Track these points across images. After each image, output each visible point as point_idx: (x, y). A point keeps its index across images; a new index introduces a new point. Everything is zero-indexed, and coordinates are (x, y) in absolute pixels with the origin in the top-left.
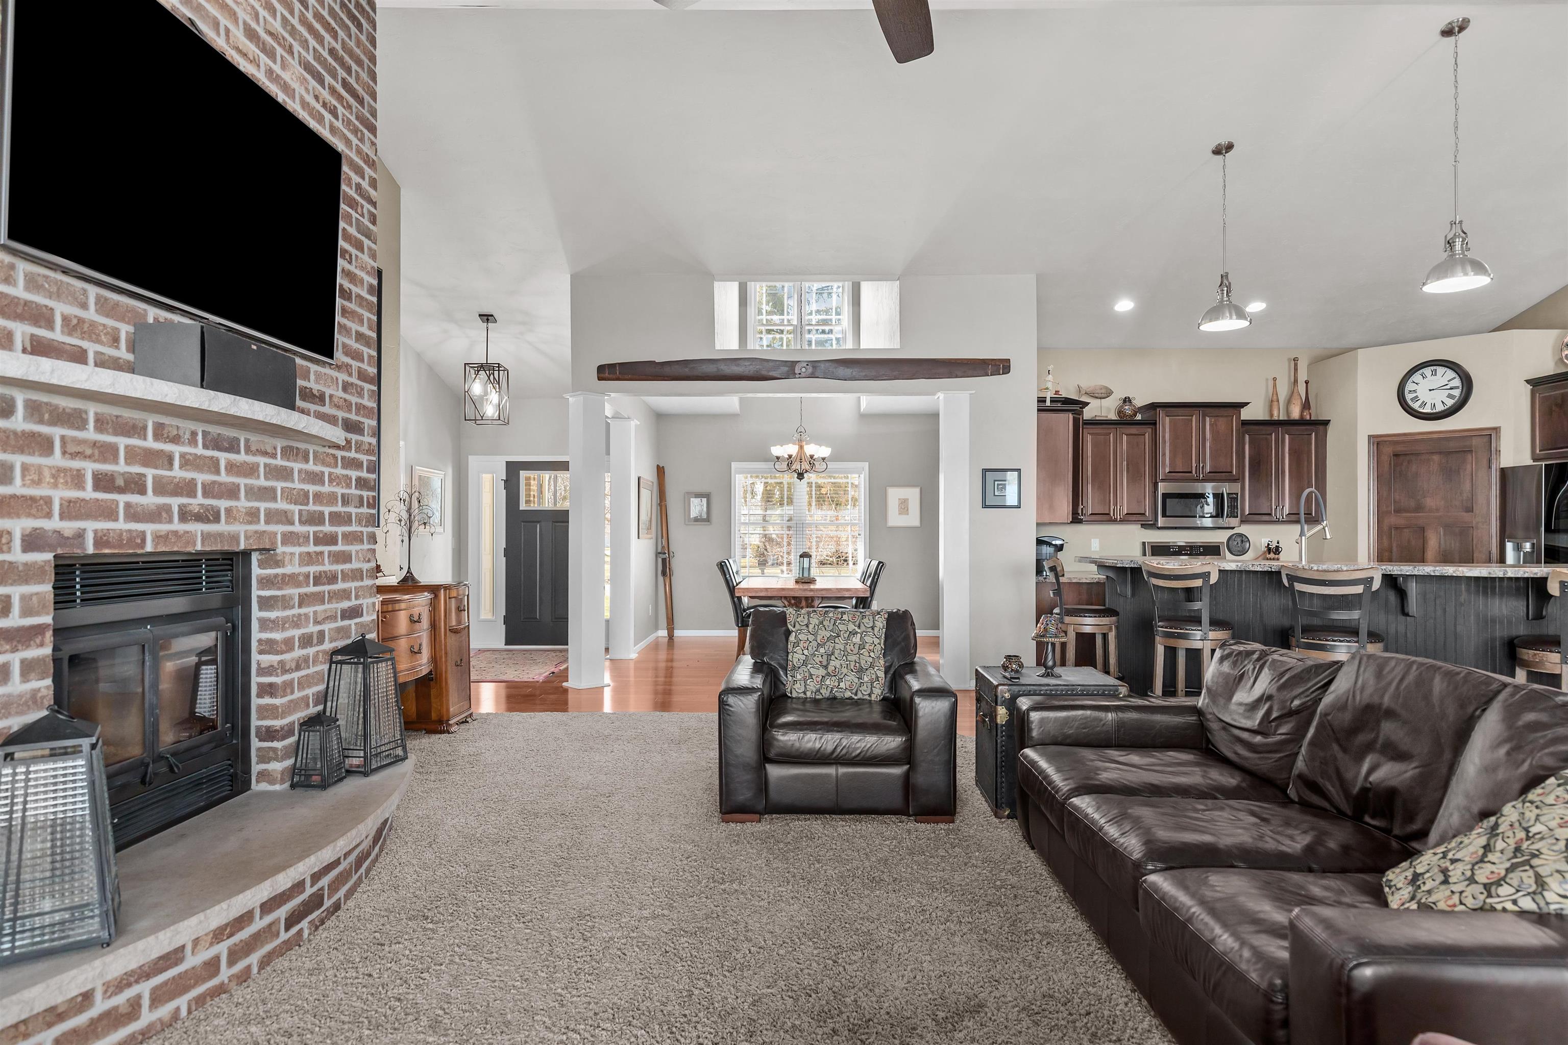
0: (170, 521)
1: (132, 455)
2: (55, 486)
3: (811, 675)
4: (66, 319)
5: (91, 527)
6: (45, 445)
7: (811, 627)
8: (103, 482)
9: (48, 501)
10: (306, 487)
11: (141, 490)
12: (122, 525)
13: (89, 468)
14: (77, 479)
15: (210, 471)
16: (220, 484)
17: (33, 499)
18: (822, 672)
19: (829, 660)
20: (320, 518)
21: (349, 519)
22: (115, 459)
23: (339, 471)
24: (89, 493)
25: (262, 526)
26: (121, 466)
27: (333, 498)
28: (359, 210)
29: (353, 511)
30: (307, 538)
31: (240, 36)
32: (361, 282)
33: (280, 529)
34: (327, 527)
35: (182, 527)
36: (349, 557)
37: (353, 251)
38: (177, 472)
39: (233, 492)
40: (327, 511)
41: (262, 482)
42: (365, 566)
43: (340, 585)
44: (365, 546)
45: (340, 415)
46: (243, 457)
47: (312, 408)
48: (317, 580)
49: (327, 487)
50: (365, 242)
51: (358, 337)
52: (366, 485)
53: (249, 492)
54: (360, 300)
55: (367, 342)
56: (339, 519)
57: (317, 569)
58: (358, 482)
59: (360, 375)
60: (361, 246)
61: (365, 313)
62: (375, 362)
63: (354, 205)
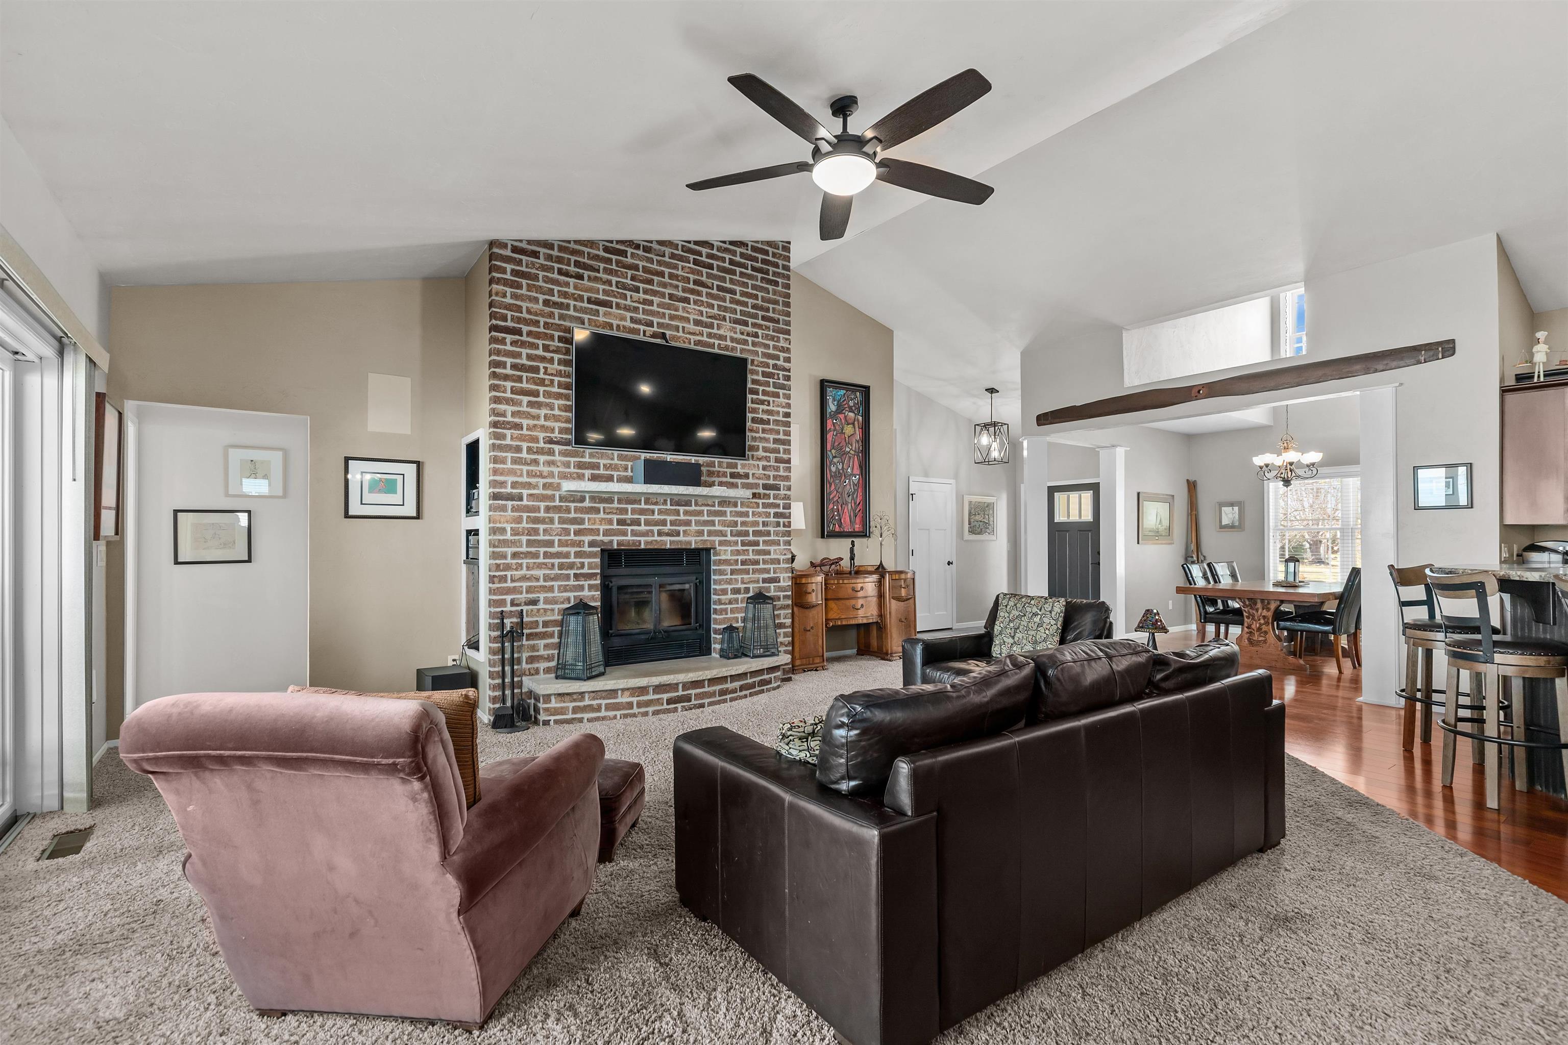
0: (653, 536)
1: (634, 511)
2: (601, 524)
3: (1004, 642)
4: (605, 465)
5: (615, 539)
6: (597, 511)
7: (1008, 607)
8: (621, 522)
9: (598, 530)
10: (736, 519)
11: (639, 524)
12: (629, 538)
13: (615, 517)
14: (610, 522)
15: (674, 515)
16: (680, 520)
17: (592, 529)
18: (1011, 641)
19: (1015, 632)
20: (746, 534)
21: (768, 534)
22: (627, 513)
23: (761, 510)
24: (615, 526)
25: (706, 538)
26: (629, 516)
27: (756, 524)
28: (776, 377)
29: (772, 529)
30: (736, 543)
31: (691, 327)
32: (778, 413)
33: (717, 539)
34: (751, 538)
35: (659, 539)
36: (769, 553)
37: (771, 399)
38: (656, 517)
39: (688, 523)
40: (751, 530)
41: (706, 518)
42: (782, 557)
43: (762, 566)
44: (782, 547)
45: (761, 482)
46: (693, 508)
47: (739, 481)
48: (744, 563)
49: (751, 519)
50: (781, 392)
51: (775, 441)
52: (782, 516)
53: (697, 523)
54: (776, 422)
55: (783, 442)
56: (760, 534)
57: (744, 557)
58: (776, 515)
59: (776, 460)
60: (777, 395)
61: (782, 429)
62: (789, 452)
63: (771, 375)
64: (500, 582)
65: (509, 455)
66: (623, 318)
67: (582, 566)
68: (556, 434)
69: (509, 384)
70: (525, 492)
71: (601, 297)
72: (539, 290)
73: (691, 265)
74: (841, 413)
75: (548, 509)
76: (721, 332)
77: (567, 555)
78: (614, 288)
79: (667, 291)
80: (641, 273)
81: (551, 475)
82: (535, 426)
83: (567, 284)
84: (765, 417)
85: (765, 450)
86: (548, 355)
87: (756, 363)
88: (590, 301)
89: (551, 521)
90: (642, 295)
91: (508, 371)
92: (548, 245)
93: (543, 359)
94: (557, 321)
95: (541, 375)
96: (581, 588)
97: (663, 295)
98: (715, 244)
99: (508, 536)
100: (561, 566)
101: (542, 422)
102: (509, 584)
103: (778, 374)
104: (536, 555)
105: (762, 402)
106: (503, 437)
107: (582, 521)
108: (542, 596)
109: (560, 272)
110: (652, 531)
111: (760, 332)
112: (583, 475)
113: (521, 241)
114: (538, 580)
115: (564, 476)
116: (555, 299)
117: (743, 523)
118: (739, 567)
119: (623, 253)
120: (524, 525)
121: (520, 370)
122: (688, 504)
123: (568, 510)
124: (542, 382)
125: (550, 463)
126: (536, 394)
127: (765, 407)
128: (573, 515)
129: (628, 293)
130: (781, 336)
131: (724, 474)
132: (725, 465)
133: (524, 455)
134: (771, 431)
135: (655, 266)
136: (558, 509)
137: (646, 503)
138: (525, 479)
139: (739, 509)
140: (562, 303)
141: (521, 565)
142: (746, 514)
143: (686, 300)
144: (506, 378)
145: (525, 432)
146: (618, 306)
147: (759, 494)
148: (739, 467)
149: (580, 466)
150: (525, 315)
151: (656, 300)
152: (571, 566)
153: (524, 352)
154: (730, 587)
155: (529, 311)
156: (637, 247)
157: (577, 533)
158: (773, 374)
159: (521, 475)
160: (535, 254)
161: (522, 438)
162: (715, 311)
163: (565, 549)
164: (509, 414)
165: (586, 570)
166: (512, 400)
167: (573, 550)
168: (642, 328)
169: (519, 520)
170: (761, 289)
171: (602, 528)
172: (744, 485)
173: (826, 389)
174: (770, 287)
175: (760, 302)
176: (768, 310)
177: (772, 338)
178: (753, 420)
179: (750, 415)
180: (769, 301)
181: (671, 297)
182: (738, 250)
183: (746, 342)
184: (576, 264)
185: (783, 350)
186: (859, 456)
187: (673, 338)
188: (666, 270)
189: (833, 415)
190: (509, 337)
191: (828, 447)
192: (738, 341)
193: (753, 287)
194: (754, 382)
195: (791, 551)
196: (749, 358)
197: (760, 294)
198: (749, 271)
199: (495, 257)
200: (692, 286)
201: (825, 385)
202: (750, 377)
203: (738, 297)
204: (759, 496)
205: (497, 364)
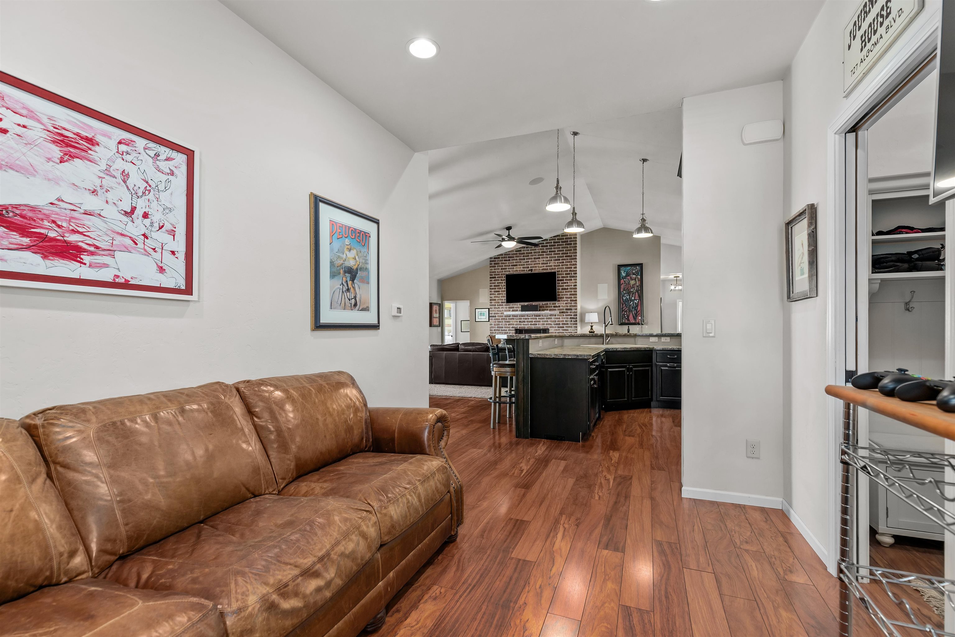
4: (515, 307)
5: (518, 326)
6: (514, 319)
8: (520, 322)
10: (555, 320)
11: (525, 322)
12: (522, 326)
13: (518, 321)
14: (517, 322)
15: (534, 320)
16: (537, 321)
17: (512, 324)
20: (559, 324)
21: (568, 324)
23: (565, 317)
25: (545, 325)
26: (522, 320)
27: (563, 321)
29: (569, 323)
30: (556, 327)
31: (541, 265)
32: (572, 285)
33: (549, 326)
34: (561, 325)
35: (531, 326)
36: (568, 330)
37: (569, 282)
38: (530, 320)
39: (540, 321)
40: (561, 323)
41: (545, 320)
44: (573, 328)
45: (565, 308)
47: (557, 308)
48: (558, 333)
49: (561, 320)
50: (573, 278)
51: (570, 295)
52: (573, 318)
53: (542, 321)
54: (571, 289)
55: (573, 295)
56: (564, 324)
57: (558, 331)
58: (570, 318)
59: (571, 301)
60: (571, 280)
61: (573, 290)
62: (576, 297)
63: (569, 274)
65: (493, 307)
66: (520, 268)
68: (504, 301)
69: (493, 290)
70: (497, 315)
71: (515, 264)
72: (500, 266)
74: (628, 276)
75: (502, 319)
76: (551, 264)
77: (506, 330)
78: (518, 261)
81: (503, 311)
83: (506, 263)
84: (566, 287)
85: (566, 298)
88: (512, 266)
89: (503, 322)
90: (526, 260)
91: (493, 287)
92: (502, 255)
93: (501, 283)
94: (504, 273)
97: (532, 259)
98: (549, 239)
99: (493, 326)
100: (505, 333)
101: (500, 298)
103: (572, 273)
104: (499, 330)
105: (565, 283)
106: (492, 303)
107: (510, 322)
109: (505, 260)
110: (529, 324)
111: (564, 261)
112: (510, 310)
113: (496, 256)
115: (505, 311)
116: (503, 267)
117: (558, 321)
119: (521, 251)
120: (497, 323)
121: (496, 286)
122: (540, 316)
123: (507, 319)
124: (500, 288)
125: (502, 308)
126: (499, 291)
127: (566, 284)
129: (522, 261)
130: (573, 260)
131: (551, 307)
133: (496, 306)
134: (569, 292)
136: (504, 319)
138: (497, 312)
139: (557, 317)
140: (505, 268)
141: (496, 333)
142: (560, 318)
143: (539, 258)
145: (497, 301)
146: (519, 265)
148: (557, 304)
151: (530, 260)
152: (507, 333)
153: (496, 282)
155: (498, 272)
157: (509, 325)
160: (499, 258)
161: (496, 303)
162: (549, 259)
164: (493, 297)
166: (494, 294)
167: (508, 329)
168: (526, 269)
169: (495, 322)
170: (565, 248)
171: (515, 323)
172: (558, 310)
173: (621, 268)
174: (568, 246)
175: (565, 252)
176: (568, 253)
177: (569, 262)
178: (562, 289)
179: (561, 288)
180: (568, 250)
181: (534, 258)
182: (556, 238)
183: (559, 265)
184: (509, 257)
185: (573, 265)
186: (638, 292)
187: (535, 270)
188: (533, 251)
189: (624, 278)
190: (493, 279)
191: (622, 290)
192: (556, 266)
193: (562, 248)
194: (562, 277)
195: (577, 330)
196: (561, 270)
197: (564, 249)
198: (561, 243)
199: (491, 261)
200: (541, 253)
201: (620, 266)
202: (561, 276)
203: (556, 252)
204: (564, 312)
205: (491, 286)
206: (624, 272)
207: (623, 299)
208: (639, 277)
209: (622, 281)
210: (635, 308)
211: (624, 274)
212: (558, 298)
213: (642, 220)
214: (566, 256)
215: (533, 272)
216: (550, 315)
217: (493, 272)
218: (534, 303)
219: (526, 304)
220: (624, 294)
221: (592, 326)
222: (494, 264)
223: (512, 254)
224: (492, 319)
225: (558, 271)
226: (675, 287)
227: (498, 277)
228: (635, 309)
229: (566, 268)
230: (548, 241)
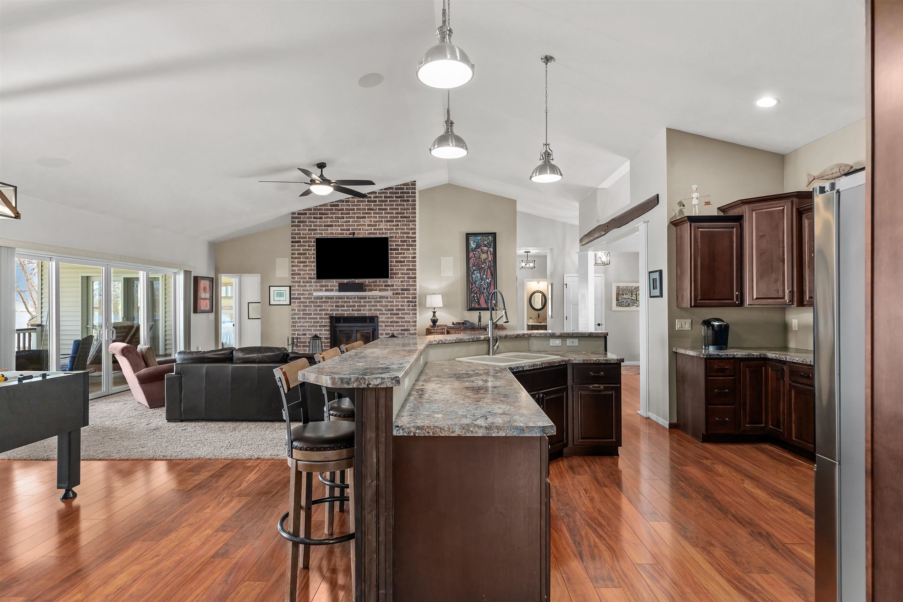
0: (350, 311)
1: (342, 302)
4: (330, 285)
5: (334, 312)
6: (328, 302)
8: (336, 306)
9: (328, 309)
10: (387, 304)
11: (344, 307)
12: (340, 312)
13: (334, 304)
14: (333, 306)
15: (357, 303)
16: (361, 305)
17: (326, 309)
20: (393, 310)
21: (404, 310)
22: (339, 303)
23: (400, 300)
24: (334, 308)
25: (373, 312)
26: (340, 304)
27: (397, 306)
28: (408, 242)
29: (406, 308)
30: (388, 314)
31: (366, 227)
32: (409, 257)
33: (378, 312)
34: (395, 312)
35: (352, 312)
36: (404, 318)
37: (405, 252)
38: (351, 304)
39: (365, 306)
40: (395, 308)
41: (373, 304)
42: (411, 320)
43: (400, 324)
44: (411, 316)
45: (400, 288)
46: (367, 300)
47: (389, 288)
48: (391, 322)
49: (395, 303)
50: (411, 248)
51: (407, 270)
52: (411, 302)
53: (369, 306)
54: (408, 261)
55: (412, 270)
56: (400, 310)
57: (391, 320)
58: (408, 302)
59: (408, 278)
60: (409, 249)
61: (411, 264)
62: (415, 274)
63: (405, 241)
64: (294, 327)
65: (297, 284)
66: (338, 230)
67: (322, 322)
68: (313, 276)
69: (296, 260)
70: (302, 297)
71: (329, 223)
72: (307, 226)
73: (367, 203)
74: (479, 248)
75: (310, 302)
76: (380, 227)
77: (316, 318)
78: (334, 219)
79: (356, 216)
80: (345, 211)
81: (311, 290)
82: (305, 273)
83: (317, 222)
84: (402, 260)
85: (402, 274)
86: (310, 248)
87: (397, 237)
88: (325, 226)
89: (311, 306)
90: (345, 219)
91: (296, 256)
92: (310, 209)
93: (308, 250)
94: (313, 236)
95: (307, 256)
96: (322, 330)
97: (354, 217)
98: (377, 192)
99: (296, 312)
100: (314, 322)
101: (308, 272)
102: (297, 328)
103: (409, 240)
104: (305, 318)
105: (401, 254)
106: (295, 278)
107: (321, 306)
108: (308, 332)
109: (314, 218)
110: (349, 309)
111: (399, 224)
112: (322, 289)
113: (300, 210)
114: (306, 327)
115: (315, 290)
116: (312, 228)
117: (391, 306)
118: (389, 324)
119: (338, 205)
120: (302, 308)
121: (300, 255)
123: (317, 302)
124: (307, 258)
125: (310, 286)
126: (305, 262)
127: (402, 256)
128: (318, 304)
129: (340, 220)
130: (411, 223)
131: (382, 286)
132: (382, 282)
133: (302, 284)
134: (405, 265)
135: (351, 207)
136: (313, 302)
137: (347, 299)
138: (302, 292)
139: (389, 300)
140: (315, 229)
141: (300, 321)
142: (393, 302)
143: (365, 217)
144: (296, 258)
145: (302, 276)
146: (336, 226)
147: (399, 293)
148: (389, 282)
149: (321, 286)
150: (302, 236)
151: (351, 220)
152: (318, 322)
153: (302, 248)
154: (384, 332)
155: (303, 234)
156: (343, 201)
157: (320, 310)
158: (407, 241)
159: (301, 291)
160: (305, 214)
161: (301, 278)
162: (378, 219)
163: (316, 316)
164: (296, 270)
165: (323, 324)
166: (298, 265)
167: (318, 317)
168: (345, 232)
169: (300, 306)
170: (400, 205)
171: (329, 308)
172: (391, 290)
173: (470, 238)
174: (405, 203)
175: (399, 211)
176: (404, 213)
177: (406, 225)
178: (396, 262)
179: (395, 260)
180: (404, 209)
181: (358, 217)
182: (388, 191)
183: (392, 229)
184: (320, 214)
185: (412, 229)
186: (490, 269)
187: (358, 234)
188: (355, 208)
189: (474, 250)
190: (297, 244)
191: (471, 266)
192: (388, 229)
193: (396, 205)
194: (396, 245)
195: (416, 317)
196: (394, 235)
197: (399, 207)
198: (394, 199)
199: (292, 218)
200: (366, 211)
201: (468, 235)
202: (394, 244)
203: (388, 211)
204: (399, 294)
205: (293, 254)
206: (474, 242)
207: (472, 278)
208: (492, 249)
209: (471, 254)
210: (487, 288)
211: (473, 245)
212: (391, 274)
213: (545, 153)
214: (401, 217)
215: (356, 236)
216: (380, 298)
217: (296, 234)
218: (357, 281)
219: (345, 281)
220: (474, 271)
221: (434, 312)
222: (299, 222)
223: (325, 210)
224: (295, 302)
225: (391, 237)
226: (526, 264)
227: (303, 242)
228: (487, 290)
229: (401, 233)
230: (377, 195)
